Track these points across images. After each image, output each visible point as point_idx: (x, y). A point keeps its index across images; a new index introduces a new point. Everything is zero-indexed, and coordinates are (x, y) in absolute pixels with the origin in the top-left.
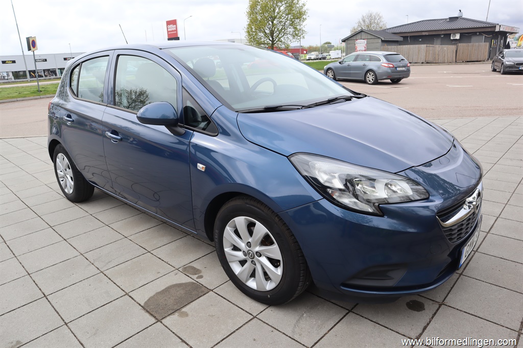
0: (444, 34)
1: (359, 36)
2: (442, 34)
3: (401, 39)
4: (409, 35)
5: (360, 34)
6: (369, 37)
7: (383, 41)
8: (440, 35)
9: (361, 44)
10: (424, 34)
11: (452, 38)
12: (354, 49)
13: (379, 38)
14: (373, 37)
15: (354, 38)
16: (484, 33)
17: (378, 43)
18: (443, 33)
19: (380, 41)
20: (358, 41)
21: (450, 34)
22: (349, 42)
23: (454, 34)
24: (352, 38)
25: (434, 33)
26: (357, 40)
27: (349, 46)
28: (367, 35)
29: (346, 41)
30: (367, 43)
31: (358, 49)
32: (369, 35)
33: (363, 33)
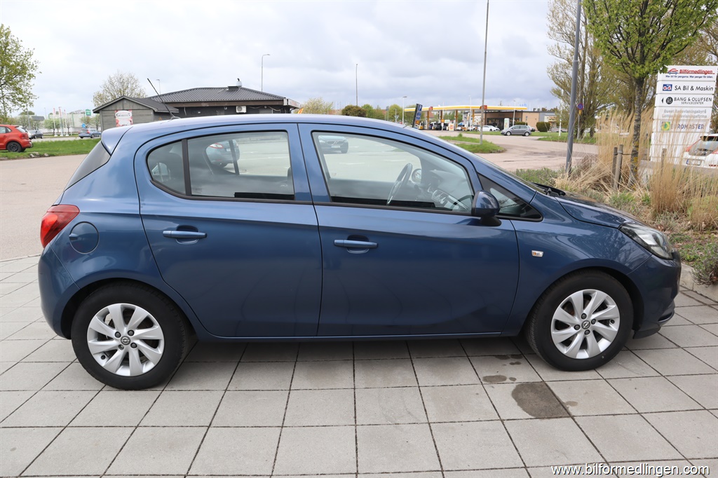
0: (227, 107)
1: (119, 105)
2: (226, 106)
3: (177, 111)
4: (184, 106)
5: (121, 102)
6: (136, 107)
7: (155, 113)
8: (222, 107)
9: (124, 117)
10: (204, 105)
11: (237, 111)
12: (114, 124)
13: (150, 109)
14: (141, 108)
15: (113, 108)
16: (272, 106)
17: (148, 115)
18: (226, 104)
19: (152, 113)
20: (119, 112)
21: (235, 107)
22: (105, 113)
23: (240, 106)
24: (110, 108)
25: (216, 105)
26: (117, 111)
27: (105, 118)
28: (132, 104)
29: (100, 112)
30: (133, 116)
31: (120, 123)
32: (135, 105)
33: (125, 102)
